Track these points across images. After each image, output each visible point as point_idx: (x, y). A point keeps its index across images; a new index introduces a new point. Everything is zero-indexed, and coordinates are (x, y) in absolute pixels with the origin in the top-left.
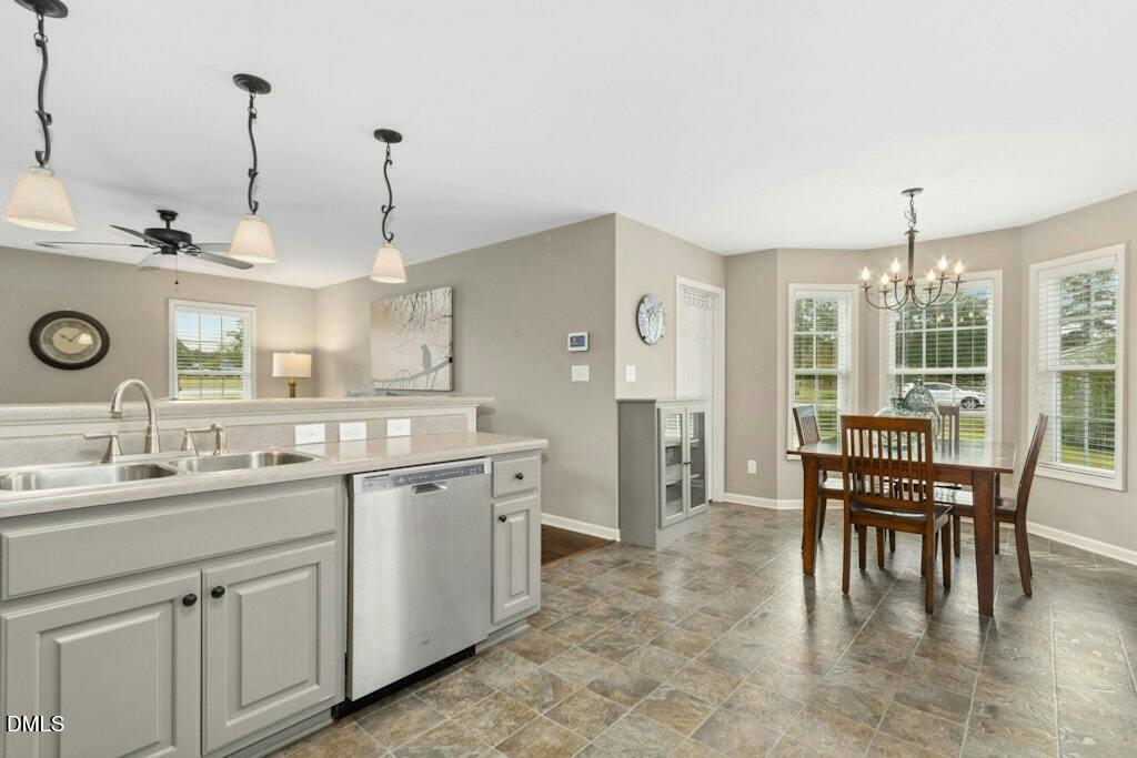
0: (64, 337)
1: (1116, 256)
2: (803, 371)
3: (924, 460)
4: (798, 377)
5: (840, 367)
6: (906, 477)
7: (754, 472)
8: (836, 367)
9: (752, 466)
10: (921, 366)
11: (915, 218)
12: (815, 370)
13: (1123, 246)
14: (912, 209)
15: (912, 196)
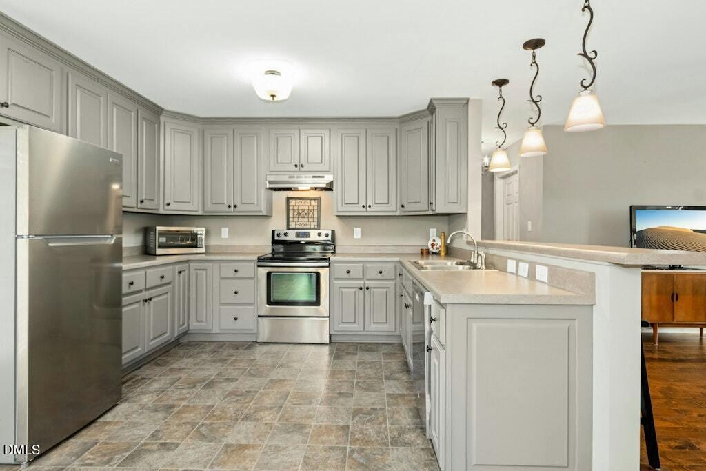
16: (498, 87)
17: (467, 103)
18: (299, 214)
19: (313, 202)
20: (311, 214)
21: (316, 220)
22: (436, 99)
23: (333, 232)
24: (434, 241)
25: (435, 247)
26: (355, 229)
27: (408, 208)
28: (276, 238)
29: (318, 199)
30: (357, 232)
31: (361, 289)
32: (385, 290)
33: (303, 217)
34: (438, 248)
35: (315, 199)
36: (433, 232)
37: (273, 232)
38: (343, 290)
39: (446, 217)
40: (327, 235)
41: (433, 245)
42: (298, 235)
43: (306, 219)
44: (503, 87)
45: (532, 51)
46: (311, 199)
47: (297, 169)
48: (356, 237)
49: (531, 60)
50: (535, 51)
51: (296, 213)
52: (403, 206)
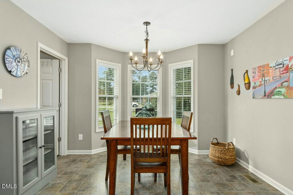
1: (191, 63)
2: (102, 96)
3: (167, 137)
4: (100, 98)
5: (115, 94)
6: (159, 145)
7: (82, 139)
8: (113, 94)
9: (81, 137)
10: (139, 95)
11: (148, 34)
12: (106, 95)
13: (193, 60)
14: (147, 31)
15: (147, 25)
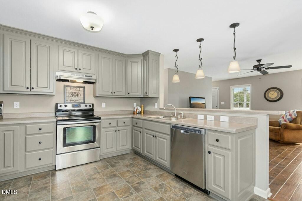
0: (271, 94)
16: (175, 52)
17: (159, 55)
18: (72, 95)
19: (81, 89)
20: (80, 95)
21: (82, 98)
22: (150, 51)
23: (93, 104)
24: (137, 108)
25: (137, 111)
26: (103, 103)
27: (131, 94)
28: (59, 108)
29: (84, 88)
30: (104, 105)
31: (116, 131)
32: (126, 130)
33: (75, 97)
34: (139, 111)
35: (82, 87)
36: (135, 104)
37: (57, 105)
38: (107, 133)
39: (140, 99)
40: (90, 106)
41: (137, 110)
42: (73, 106)
43: (77, 98)
44: (177, 52)
45: (200, 42)
46: (79, 87)
47: (77, 71)
48: (103, 107)
49: (199, 46)
50: (201, 42)
51: (70, 95)
52: (129, 93)
